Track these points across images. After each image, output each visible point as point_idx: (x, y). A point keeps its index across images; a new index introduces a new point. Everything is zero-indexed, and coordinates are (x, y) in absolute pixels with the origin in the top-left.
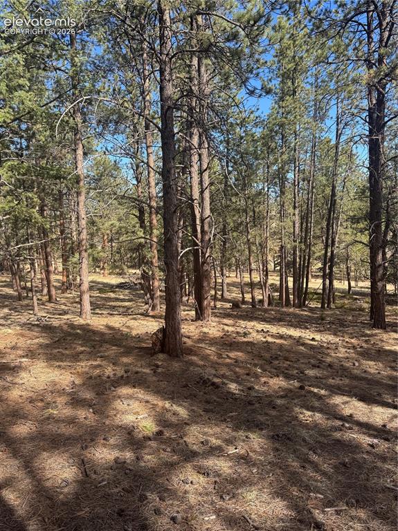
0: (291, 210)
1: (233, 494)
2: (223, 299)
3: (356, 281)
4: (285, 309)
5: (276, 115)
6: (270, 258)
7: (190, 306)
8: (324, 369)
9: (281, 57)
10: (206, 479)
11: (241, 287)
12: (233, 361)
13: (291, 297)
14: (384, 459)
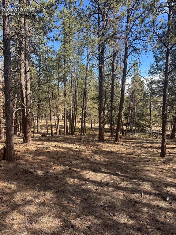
0: (68, 93)
1: (36, 220)
2: (38, 133)
3: (94, 123)
4: (66, 136)
5: (62, 51)
6: (60, 114)
7: (21, 136)
8: (80, 160)
9: (64, 26)
10: (23, 216)
11: (47, 127)
12: (40, 161)
13: (69, 130)
14: (100, 194)
